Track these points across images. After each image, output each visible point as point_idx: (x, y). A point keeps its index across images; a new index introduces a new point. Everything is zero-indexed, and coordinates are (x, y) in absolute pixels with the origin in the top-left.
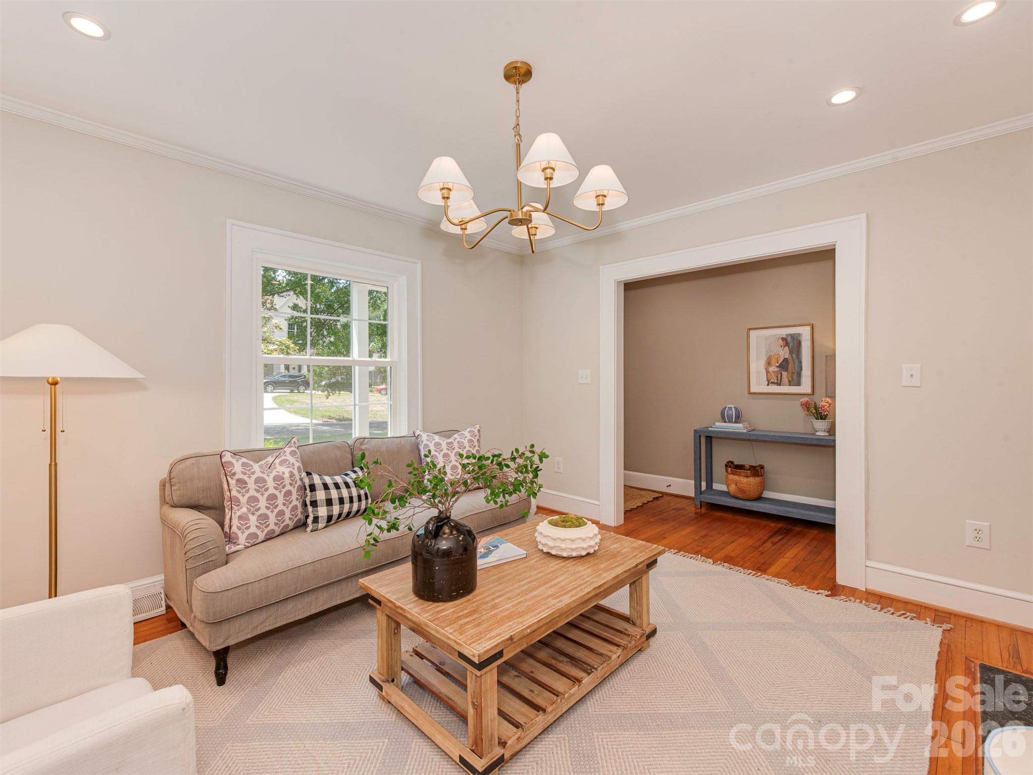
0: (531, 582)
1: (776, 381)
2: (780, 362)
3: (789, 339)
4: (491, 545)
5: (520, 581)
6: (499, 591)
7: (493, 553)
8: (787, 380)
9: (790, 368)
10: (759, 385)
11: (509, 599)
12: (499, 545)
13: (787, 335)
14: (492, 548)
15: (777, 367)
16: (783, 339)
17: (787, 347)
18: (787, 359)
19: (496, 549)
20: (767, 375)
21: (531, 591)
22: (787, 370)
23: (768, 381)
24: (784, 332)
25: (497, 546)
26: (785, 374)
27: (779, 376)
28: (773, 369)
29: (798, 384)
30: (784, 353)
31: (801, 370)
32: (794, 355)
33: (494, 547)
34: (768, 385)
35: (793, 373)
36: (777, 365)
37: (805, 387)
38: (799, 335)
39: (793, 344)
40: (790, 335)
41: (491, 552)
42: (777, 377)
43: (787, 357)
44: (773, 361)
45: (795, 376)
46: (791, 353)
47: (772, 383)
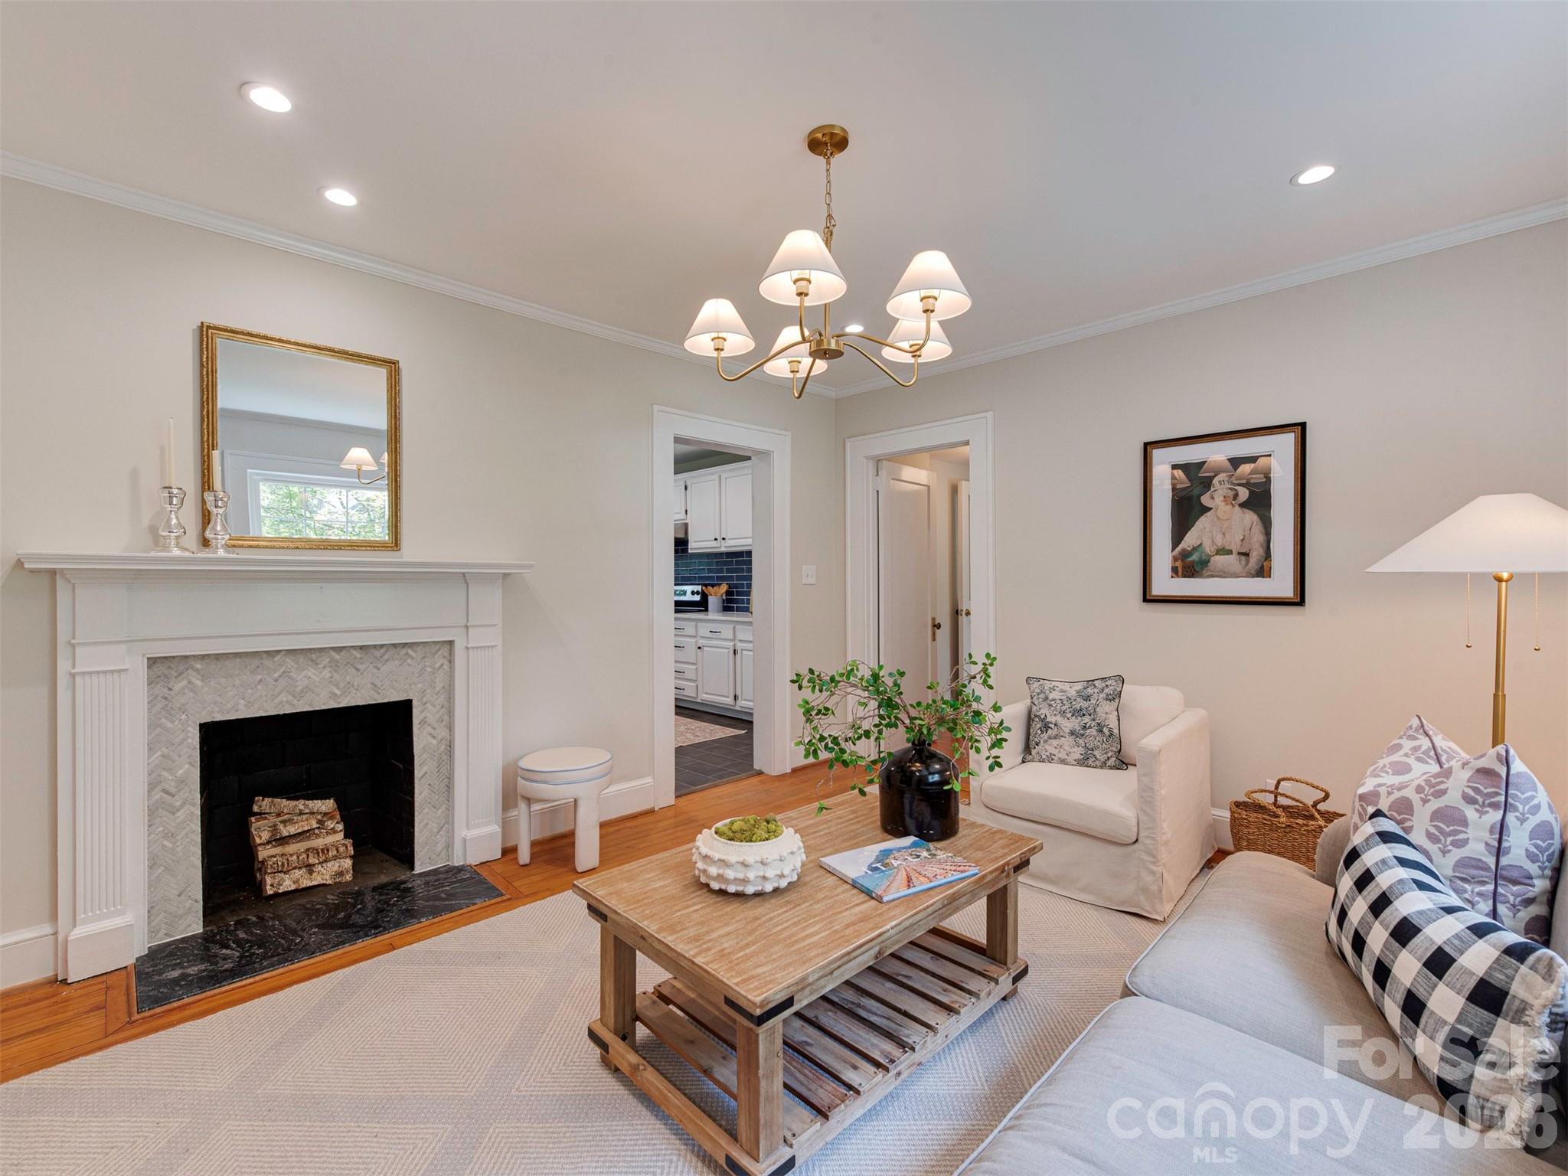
0: (814, 833)
4: (883, 871)
5: (829, 833)
6: (852, 824)
7: (874, 857)
11: (840, 818)
12: (870, 872)
14: (878, 865)
19: (872, 864)
21: (816, 823)
25: (871, 871)
33: (877, 869)
41: (878, 860)
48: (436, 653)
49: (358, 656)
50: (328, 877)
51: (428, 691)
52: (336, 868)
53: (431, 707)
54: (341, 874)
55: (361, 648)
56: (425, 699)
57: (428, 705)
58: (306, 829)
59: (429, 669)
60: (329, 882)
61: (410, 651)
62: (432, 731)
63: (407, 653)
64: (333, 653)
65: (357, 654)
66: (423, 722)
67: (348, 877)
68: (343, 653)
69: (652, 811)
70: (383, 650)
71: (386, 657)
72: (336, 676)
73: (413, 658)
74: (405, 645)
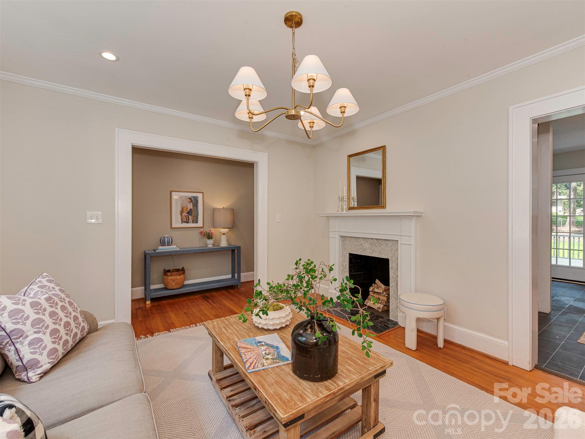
1: (186, 221)
2: (188, 210)
3: (193, 199)
8: (191, 221)
9: (193, 214)
10: (177, 223)
13: (192, 197)
15: (187, 213)
16: (190, 199)
17: (191, 203)
18: (192, 209)
20: (181, 217)
22: (191, 215)
23: (182, 221)
24: (190, 195)
26: (190, 217)
27: (188, 218)
28: (185, 214)
29: (197, 222)
30: (190, 206)
31: (198, 215)
32: (195, 207)
34: (182, 223)
35: (194, 217)
36: (187, 212)
37: (200, 224)
38: (197, 197)
39: (194, 201)
40: (193, 197)
42: (187, 218)
43: (191, 208)
44: (185, 210)
45: (195, 218)
46: (193, 206)
47: (184, 222)
48: (396, 244)
49: (376, 242)
50: (376, 307)
51: (393, 257)
52: (379, 306)
53: (394, 263)
54: (379, 308)
55: (377, 239)
56: (392, 260)
57: (393, 262)
58: (380, 292)
59: (393, 250)
60: (376, 309)
61: (388, 242)
62: (394, 272)
63: (387, 243)
64: (370, 240)
65: (376, 241)
66: (392, 268)
67: (380, 310)
68: (373, 240)
69: (506, 363)
70: (382, 241)
71: (382, 243)
72: (371, 247)
73: (389, 245)
74: (387, 240)
